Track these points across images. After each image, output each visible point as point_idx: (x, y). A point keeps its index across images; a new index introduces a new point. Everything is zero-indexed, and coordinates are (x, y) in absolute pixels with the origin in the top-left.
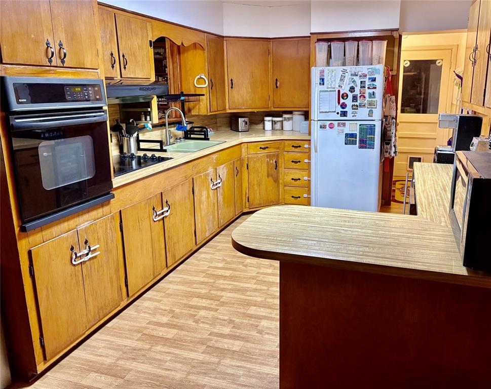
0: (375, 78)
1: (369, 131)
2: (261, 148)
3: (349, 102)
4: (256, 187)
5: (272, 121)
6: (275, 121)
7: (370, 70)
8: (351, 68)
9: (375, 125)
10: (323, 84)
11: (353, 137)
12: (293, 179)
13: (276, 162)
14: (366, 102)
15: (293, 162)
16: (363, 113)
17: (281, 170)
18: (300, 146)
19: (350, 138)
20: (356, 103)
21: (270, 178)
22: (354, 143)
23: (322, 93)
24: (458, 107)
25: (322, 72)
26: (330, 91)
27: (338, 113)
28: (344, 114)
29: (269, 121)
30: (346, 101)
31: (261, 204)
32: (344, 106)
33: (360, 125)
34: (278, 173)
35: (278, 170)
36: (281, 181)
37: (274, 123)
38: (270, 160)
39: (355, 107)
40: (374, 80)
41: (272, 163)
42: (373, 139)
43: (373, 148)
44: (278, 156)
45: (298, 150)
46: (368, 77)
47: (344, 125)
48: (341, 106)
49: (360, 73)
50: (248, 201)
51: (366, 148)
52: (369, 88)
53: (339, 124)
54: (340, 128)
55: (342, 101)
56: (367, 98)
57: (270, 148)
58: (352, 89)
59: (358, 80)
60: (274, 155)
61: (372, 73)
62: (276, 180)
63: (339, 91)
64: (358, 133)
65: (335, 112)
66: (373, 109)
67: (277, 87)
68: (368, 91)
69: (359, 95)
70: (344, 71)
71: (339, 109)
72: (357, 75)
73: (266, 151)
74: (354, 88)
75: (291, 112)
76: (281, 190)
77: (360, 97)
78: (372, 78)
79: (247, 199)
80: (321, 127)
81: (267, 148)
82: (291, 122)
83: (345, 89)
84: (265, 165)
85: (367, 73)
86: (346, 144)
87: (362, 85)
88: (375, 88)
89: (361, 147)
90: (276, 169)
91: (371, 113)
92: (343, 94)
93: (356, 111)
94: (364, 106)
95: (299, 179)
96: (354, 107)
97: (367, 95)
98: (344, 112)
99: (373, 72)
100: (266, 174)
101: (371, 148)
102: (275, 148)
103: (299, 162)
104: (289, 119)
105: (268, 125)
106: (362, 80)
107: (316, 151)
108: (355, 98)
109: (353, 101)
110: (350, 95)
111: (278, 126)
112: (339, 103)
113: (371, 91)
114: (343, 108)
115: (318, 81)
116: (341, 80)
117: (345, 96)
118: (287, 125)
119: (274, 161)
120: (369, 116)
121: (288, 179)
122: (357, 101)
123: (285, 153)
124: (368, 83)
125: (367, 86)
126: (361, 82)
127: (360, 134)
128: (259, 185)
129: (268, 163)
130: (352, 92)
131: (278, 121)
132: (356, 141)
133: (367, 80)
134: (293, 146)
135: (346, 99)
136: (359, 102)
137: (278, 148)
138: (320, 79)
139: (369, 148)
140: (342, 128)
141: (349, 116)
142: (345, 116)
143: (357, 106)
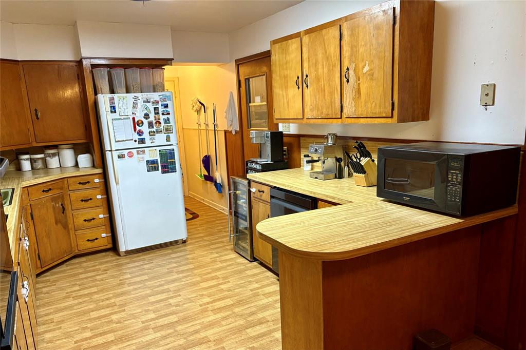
0: (167, 104)
1: (169, 155)
2: (44, 191)
3: (145, 128)
4: (45, 240)
5: (30, 158)
6: (34, 159)
7: (161, 97)
8: (142, 95)
9: (173, 150)
10: (115, 112)
11: (155, 164)
12: (85, 220)
13: (62, 205)
14: (162, 127)
15: (82, 201)
16: (160, 139)
17: (69, 212)
18: (88, 182)
19: (152, 166)
20: (152, 130)
21: (59, 226)
22: (156, 169)
23: (114, 122)
25: (112, 99)
26: (124, 119)
27: (135, 141)
28: (142, 141)
29: (27, 159)
30: (142, 128)
32: (140, 133)
33: (160, 151)
34: (66, 217)
35: (66, 214)
36: (70, 226)
37: (32, 161)
38: (55, 204)
39: (152, 134)
40: (166, 106)
41: (59, 206)
42: (174, 163)
43: (176, 172)
44: (62, 197)
45: (87, 186)
46: (160, 103)
47: (144, 152)
48: (138, 133)
49: (152, 100)
50: (39, 258)
51: (168, 172)
52: (163, 114)
53: (138, 152)
54: (139, 156)
55: (138, 128)
56: (163, 124)
57: (54, 189)
58: (147, 116)
59: (151, 107)
60: (58, 197)
61: (164, 100)
62: (66, 226)
63: (134, 119)
64: (158, 158)
65: (132, 140)
66: (169, 134)
67: (38, 118)
68: (162, 118)
69: (154, 122)
70: (136, 98)
71: (137, 137)
72: (149, 102)
73: (50, 194)
74: (148, 115)
75: (55, 147)
76: (71, 236)
77: (156, 123)
78: (164, 104)
79: (37, 256)
80: (119, 157)
81: (50, 189)
83: (139, 116)
84: (51, 211)
85: (158, 100)
86: (148, 171)
87: (156, 112)
88: (169, 114)
89: (163, 172)
90: (63, 213)
91: (168, 139)
92: (138, 122)
93: (154, 137)
94: (161, 131)
95: (94, 219)
96: (151, 134)
97: (162, 121)
98: (142, 139)
99: (165, 98)
100: (53, 221)
101: (173, 172)
102: (58, 189)
103: (91, 199)
104: (54, 155)
105: (26, 165)
106: (155, 106)
107: (117, 183)
108: (151, 125)
109: (149, 128)
110: (146, 122)
111: (39, 165)
112: (135, 130)
113: (166, 117)
114: (140, 135)
115: (109, 109)
116: (134, 107)
117: (140, 123)
118: (53, 162)
119: (60, 204)
120: (167, 141)
121: (80, 221)
122: (153, 128)
123: (72, 194)
124: (161, 109)
125: (161, 113)
126: (155, 108)
127: (161, 159)
128: (48, 236)
129: (54, 207)
130: (147, 119)
131: (38, 159)
132: (158, 167)
133: (159, 106)
134: (80, 183)
135: (142, 125)
136: (155, 128)
137: (62, 188)
138: (111, 107)
139: (171, 172)
140: (142, 156)
141: (148, 143)
142: (143, 143)
143: (154, 132)
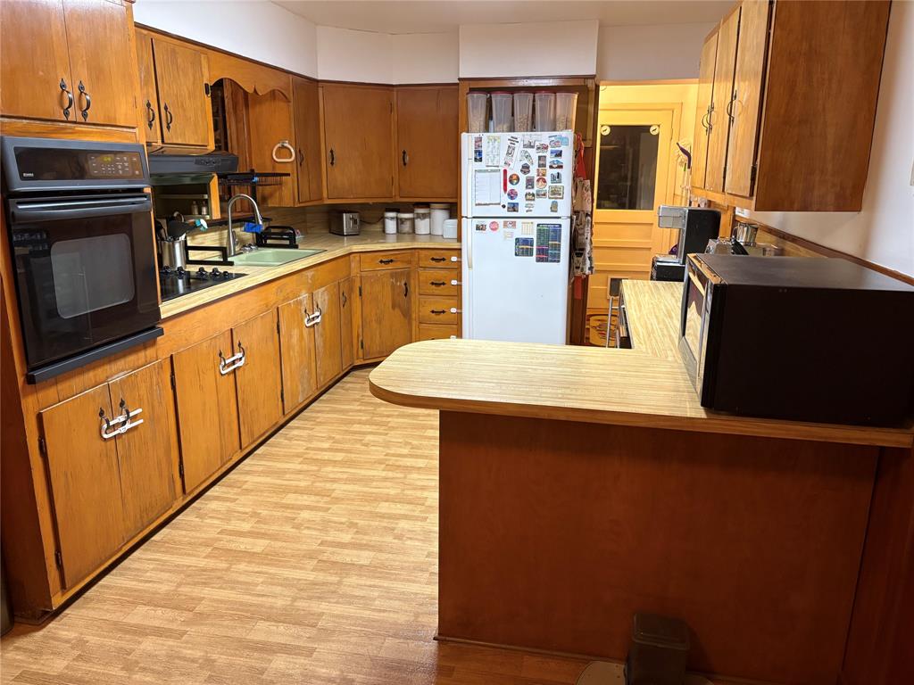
0: (561, 152)
1: (551, 234)
2: (381, 262)
3: (521, 188)
4: (374, 325)
5: (397, 218)
6: (401, 219)
7: (553, 139)
8: (524, 136)
9: (560, 226)
10: (481, 160)
11: (527, 245)
12: (433, 312)
13: (405, 284)
14: (547, 188)
15: (433, 283)
16: (542, 206)
17: (414, 296)
18: (444, 259)
19: (523, 247)
20: (531, 191)
21: (397, 310)
22: (528, 253)
23: (478, 174)
24: (684, 199)
25: (479, 140)
26: (492, 171)
27: (504, 206)
28: (514, 208)
29: (392, 218)
30: (515, 187)
31: (383, 352)
32: (512, 195)
33: (538, 225)
34: (409, 302)
35: (410, 298)
36: (414, 316)
37: (400, 222)
38: (396, 282)
39: (530, 197)
40: (559, 154)
41: (400, 286)
42: (558, 247)
43: (559, 261)
44: (408, 275)
45: (441, 264)
46: (550, 149)
47: (514, 224)
48: (509, 195)
49: (537, 144)
50: (362, 347)
51: (547, 261)
52: (551, 167)
53: (505, 223)
54: (507, 230)
55: (510, 186)
56: (549, 183)
57: (397, 261)
58: (525, 169)
59: (534, 154)
60: (402, 273)
61: (556, 144)
62: (407, 314)
63: (505, 171)
64: (534, 236)
65: (499, 204)
66: (558, 200)
67: (405, 164)
68: (550, 172)
69: (536, 178)
70: (513, 140)
71: (506, 200)
72: (533, 147)
73: (390, 266)
74: (528, 168)
75: (427, 205)
76: (414, 328)
77: (538, 181)
78: (556, 151)
79: (360, 344)
80: (478, 228)
81: (392, 261)
82: (427, 220)
83: (515, 169)
84: (388, 289)
85: (547, 143)
86: (516, 255)
87: (541, 162)
88: (561, 167)
89: (539, 260)
90: (406, 295)
91: (554, 208)
92: (511, 177)
93: (532, 202)
94: (544, 195)
95: (443, 312)
96: (528, 197)
97: (548, 178)
98: (514, 204)
99: (558, 142)
100: (389, 304)
101: (555, 261)
102: (403, 262)
103: (444, 284)
104: (424, 216)
105: (391, 226)
106: (541, 154)
107: (470, 266)
108: (530, 183)
109: (527, 187)
110: (523, 178)
111: (406, 227)
112: (505, 190)
113: (555, 172)
114: (512, 198)
115: (473, 155)
116: (508, 154)
117: (517, 179)
118: (422, 226)
119: (403, 283)
120: (552, 211)
121: (426, 311)
122: (533, 188)
123: (421, 271)
124: (550, 159)
125: (548, 165)
126: (540, 157)
127: (538, 238)
128: (379, 321)
129: (393, 286)
130: (525, 173)
131: (406, 219)
132: (532, 250)
133: (548, 154)
134: (433, 259)
135: (517, 183)
136: (536, 188)
137: (409, 262)
138: (476, 152)
139: (551, 261)
140: (511, 230)
141: (522, 212)
142: (514, 211)
143: (533, 195)
